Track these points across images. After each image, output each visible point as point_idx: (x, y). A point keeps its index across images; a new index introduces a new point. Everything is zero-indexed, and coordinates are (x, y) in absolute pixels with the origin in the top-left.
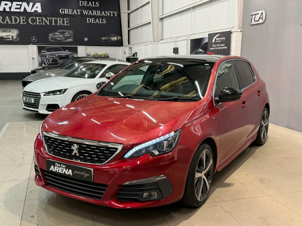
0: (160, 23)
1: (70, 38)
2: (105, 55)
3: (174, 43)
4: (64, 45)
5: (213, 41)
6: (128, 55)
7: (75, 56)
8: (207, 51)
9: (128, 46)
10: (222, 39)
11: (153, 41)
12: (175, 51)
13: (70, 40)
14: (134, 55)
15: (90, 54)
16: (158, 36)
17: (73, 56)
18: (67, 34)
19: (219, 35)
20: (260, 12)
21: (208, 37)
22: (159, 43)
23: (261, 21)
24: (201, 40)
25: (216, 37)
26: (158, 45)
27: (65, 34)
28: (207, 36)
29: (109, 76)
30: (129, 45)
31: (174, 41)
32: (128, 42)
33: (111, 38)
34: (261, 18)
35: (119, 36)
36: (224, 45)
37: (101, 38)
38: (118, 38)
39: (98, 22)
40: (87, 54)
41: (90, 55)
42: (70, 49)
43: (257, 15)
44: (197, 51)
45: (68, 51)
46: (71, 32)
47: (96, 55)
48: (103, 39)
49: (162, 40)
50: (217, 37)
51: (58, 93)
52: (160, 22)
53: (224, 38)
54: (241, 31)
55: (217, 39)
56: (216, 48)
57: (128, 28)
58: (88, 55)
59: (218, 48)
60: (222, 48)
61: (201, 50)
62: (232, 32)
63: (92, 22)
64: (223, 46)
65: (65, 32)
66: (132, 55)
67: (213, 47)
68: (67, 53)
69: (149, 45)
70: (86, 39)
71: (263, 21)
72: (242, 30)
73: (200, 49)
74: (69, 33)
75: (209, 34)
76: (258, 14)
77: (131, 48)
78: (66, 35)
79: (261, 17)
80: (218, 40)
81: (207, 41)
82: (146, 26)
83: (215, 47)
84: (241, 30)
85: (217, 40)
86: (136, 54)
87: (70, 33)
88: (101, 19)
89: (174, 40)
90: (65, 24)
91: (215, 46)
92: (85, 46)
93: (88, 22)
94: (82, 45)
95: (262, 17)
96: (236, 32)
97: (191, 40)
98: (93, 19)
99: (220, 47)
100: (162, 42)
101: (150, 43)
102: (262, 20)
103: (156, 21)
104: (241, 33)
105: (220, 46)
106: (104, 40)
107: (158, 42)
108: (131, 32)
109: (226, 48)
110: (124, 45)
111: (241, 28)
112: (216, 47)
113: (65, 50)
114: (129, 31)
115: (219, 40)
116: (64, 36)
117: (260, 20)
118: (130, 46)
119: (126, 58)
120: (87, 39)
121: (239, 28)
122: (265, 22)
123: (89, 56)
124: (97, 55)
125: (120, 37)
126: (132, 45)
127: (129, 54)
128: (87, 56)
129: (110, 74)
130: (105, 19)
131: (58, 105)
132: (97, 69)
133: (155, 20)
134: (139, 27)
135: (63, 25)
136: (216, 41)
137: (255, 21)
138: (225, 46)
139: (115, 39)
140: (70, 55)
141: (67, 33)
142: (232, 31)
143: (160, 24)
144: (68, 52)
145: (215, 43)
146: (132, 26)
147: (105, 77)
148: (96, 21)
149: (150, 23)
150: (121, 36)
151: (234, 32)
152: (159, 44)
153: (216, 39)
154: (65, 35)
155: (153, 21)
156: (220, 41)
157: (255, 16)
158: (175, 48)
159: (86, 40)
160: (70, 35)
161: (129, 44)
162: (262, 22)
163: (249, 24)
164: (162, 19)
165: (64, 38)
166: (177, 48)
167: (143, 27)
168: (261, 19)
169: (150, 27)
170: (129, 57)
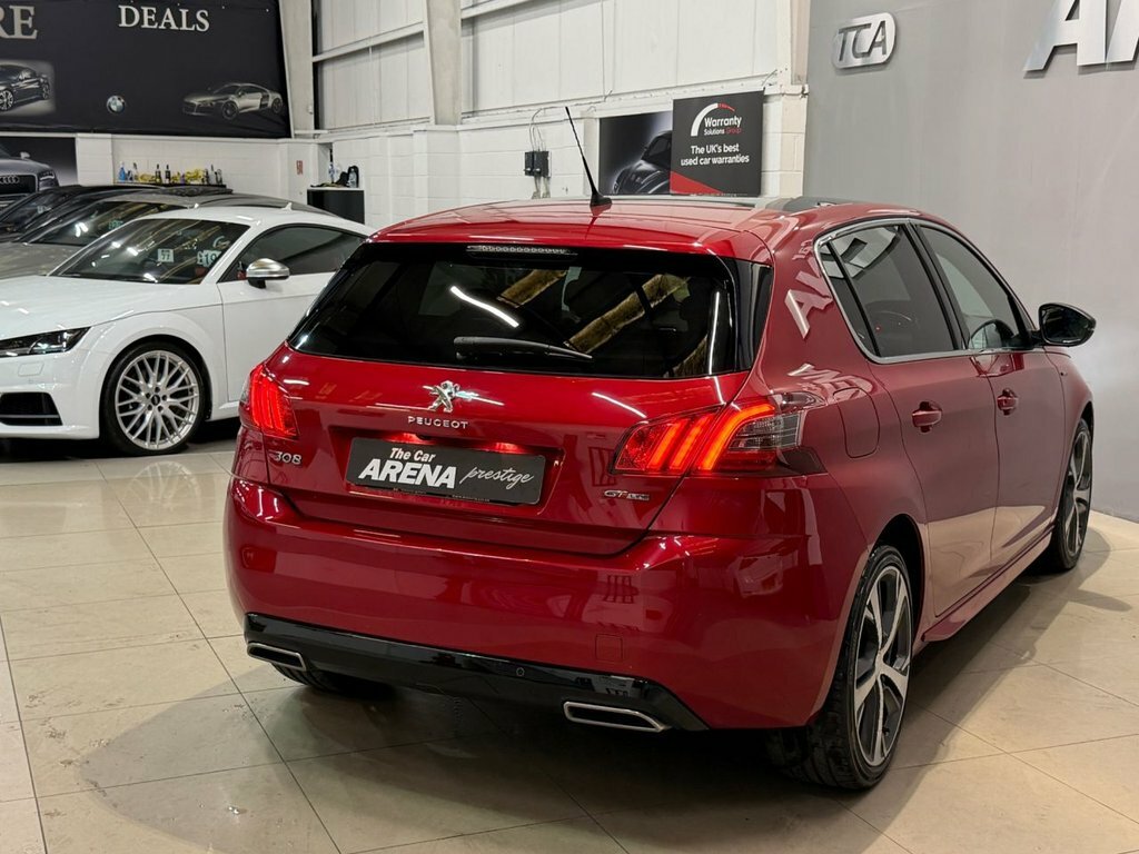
0: (462, 39)
1: (42, 99)
2: (207, 177)
3: (527, 129)
4: (8, 130)
5: (694, 132)
6: (313, 179)
7: (61, 184)
8: (669, 169)
9: (314, 136)
10: (728, 122)
11: (432, 120)
12: (532, 168)
13: (40, 106)
14: (344, 178)
15: (134, 172)
16: (455, 97)
17: (55, 182)
18: (24, 80)
19: (715, 106)
20: (875, 20)
21: (672, 109)
22: (459, 127)
23: (878, 56)
24: (643, 122)
25: (707, 116)
26: (454, 135)
27: (14, 78)
28: (670, 108)
29: (262, 273)
30: (318, 132)
31: (529, 121)
32: (313, 116)
33: (232, 97)
34: (880, 44)
35: (272, 90)
36: (735, 148)
37: (186, 100)
38: (265, 97)
39: (174, 27)
40: (118, 170)
41: (136, 178)
42: (38, 149)
43: (864, 31)
44: (628, 167)
45: (30, 158)
46: (46, 70)
47: (163, 175)
48: (196, 101)
49: (474, 113)
50: (709, 115)
51: (44, 346)
52: (463, 36)
53: (737, 121)
54: (804, 95)
55: (708, 122)
56: (707, 161)
57: (315, 53)
58: (126, 176)
59: (715, 161)
60: (731, 160)
61: (645, 166)
62: (767, 96)
63: (146, 25)
64: (733, 154)
65: (18, 71)
66: (337, 178)
67: (693, 157)
68: (25, 165)
69: (416, 136)
70: (115, 103)
71: (886, 57)
72: (806, 86)
73: (642, 162)
74: (34, 75)
75: (676, 102)
76: (868, 26)
77: (329, 146)
78: (21, 84)
79: (879, 39)
80: (712, 128)
81: (671, 129)
82: (399, 48)
83: (700, 156)
84: (803, 90)
85: (708, 128)
86: (352, 176)
87: (37, 71)
88: (184, 12)
89: (527, 116)
90: (18, 34)
91: (702, 151)
92: (109, 136)
93: (124, 24)
94: (95, 132)
95: (884, 40)
96: (783, 98)
97: (601, 120)
98: (150, 13)
99: (723, 154)
100: (473, 122)
101: (422, 127)
102: (884, 53)
103: (447, 30)
104: (805, 100)
105: (720, 151)
106: (200, 109)
107: (455, 124)
108: (328, 72)
109: (745, 159)
110: (297, 132)
111: (804, 81)
112: (705, 155)
113: (16, 155)
114: (317, 67)
115: (718, 128)
116: (9, 89)
117: (874, 49)
118: (324, 133)
119: (309, 192)
120: (119, 103)
121: (796, 79)
122: (893, 61)
123: (128, 183)
124: (168, 177)
125: (278, 96)
126: (332, 130)
127: (321, 174)
128: (120, 182)
129: (263, 266)
130: (206, 12)
131: (47, 397)
132: (206, 245)
133: (442, 25)
134: (365, 51)
135: (6, 36)
136: (707, 133)
137: (856, 56)
138: (742, 152)
139: (251, 102)
140: (40, 175)
141: (25, 75)
142: (766, 93)
143: (465, 42)
144: (32, 163)
145: (702, 140)
146: (330, 45)
147: (244, 278)
148: (164, 21)
149: (420, 35)
150: (283, 92)
151: (776, 97)
152: (461, 134)
153: (703, 122)
154: (16, 81)
155: (434, 31)
156: (723, 132)
157: (855, 32)
158: (533, 153)
159: (114, 108)
160: (40, 84)
161: (318, 125)
162: (882, 59)
163: (834, 65)
164: (471, 23)
165: (10, 96)
166: (545, 154)
167: (385, 52)
168: (881, 48)
169: (419, 54)
170: (322, 186)
